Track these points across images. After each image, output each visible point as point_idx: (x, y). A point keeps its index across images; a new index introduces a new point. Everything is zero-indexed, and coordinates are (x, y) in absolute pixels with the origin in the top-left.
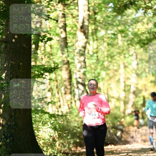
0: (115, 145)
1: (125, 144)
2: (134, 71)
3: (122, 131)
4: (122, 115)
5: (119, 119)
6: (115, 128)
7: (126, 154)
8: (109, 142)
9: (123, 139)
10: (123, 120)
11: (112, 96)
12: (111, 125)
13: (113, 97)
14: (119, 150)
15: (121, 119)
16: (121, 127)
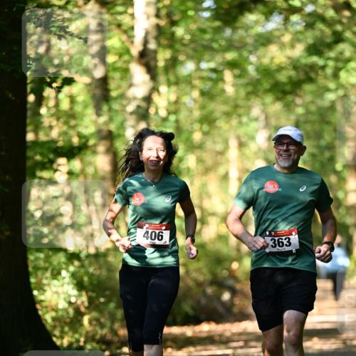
0: (217, 322)
3: (234, 292)
4: (233, 253)
6: (220, 284)
9: (235, 310)
11: (211, 211)
12: (209, 277)
16: (231, 282)
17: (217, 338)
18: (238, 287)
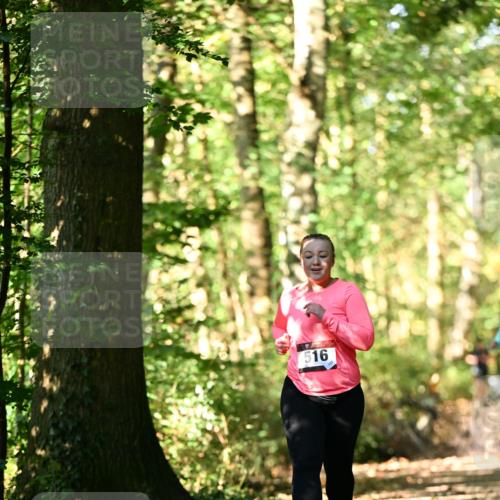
0: (410, 458)
1: (443, 457)
2: (472, 223)
3: (434, 415)
4: (434, 362)
5: (423, 377)
6: (411, 403)
7: (444, 488)
8: (390, 451)
9: (436, 441)
10: (435, 378)
11: (402, 300)
12: (398, 394)
13: (405, 307)
14: (425, 474)
15: (431, 375)
16: (430, 402)
17: (410, 480)
18: (439, 408)
